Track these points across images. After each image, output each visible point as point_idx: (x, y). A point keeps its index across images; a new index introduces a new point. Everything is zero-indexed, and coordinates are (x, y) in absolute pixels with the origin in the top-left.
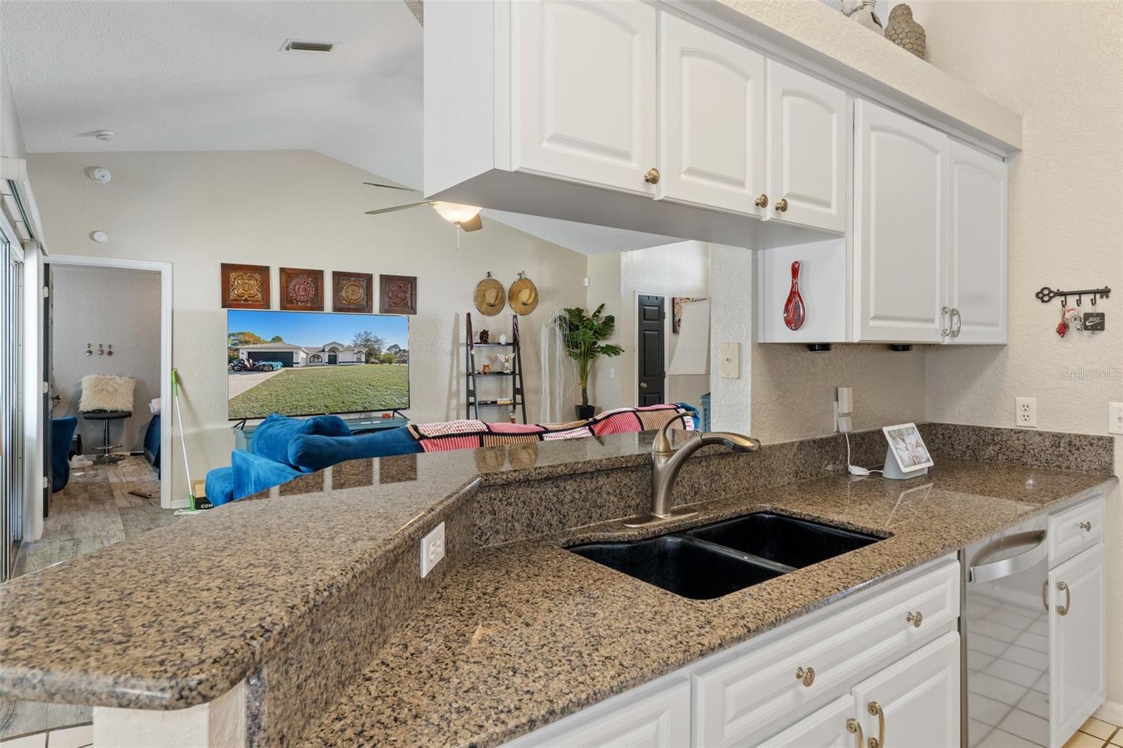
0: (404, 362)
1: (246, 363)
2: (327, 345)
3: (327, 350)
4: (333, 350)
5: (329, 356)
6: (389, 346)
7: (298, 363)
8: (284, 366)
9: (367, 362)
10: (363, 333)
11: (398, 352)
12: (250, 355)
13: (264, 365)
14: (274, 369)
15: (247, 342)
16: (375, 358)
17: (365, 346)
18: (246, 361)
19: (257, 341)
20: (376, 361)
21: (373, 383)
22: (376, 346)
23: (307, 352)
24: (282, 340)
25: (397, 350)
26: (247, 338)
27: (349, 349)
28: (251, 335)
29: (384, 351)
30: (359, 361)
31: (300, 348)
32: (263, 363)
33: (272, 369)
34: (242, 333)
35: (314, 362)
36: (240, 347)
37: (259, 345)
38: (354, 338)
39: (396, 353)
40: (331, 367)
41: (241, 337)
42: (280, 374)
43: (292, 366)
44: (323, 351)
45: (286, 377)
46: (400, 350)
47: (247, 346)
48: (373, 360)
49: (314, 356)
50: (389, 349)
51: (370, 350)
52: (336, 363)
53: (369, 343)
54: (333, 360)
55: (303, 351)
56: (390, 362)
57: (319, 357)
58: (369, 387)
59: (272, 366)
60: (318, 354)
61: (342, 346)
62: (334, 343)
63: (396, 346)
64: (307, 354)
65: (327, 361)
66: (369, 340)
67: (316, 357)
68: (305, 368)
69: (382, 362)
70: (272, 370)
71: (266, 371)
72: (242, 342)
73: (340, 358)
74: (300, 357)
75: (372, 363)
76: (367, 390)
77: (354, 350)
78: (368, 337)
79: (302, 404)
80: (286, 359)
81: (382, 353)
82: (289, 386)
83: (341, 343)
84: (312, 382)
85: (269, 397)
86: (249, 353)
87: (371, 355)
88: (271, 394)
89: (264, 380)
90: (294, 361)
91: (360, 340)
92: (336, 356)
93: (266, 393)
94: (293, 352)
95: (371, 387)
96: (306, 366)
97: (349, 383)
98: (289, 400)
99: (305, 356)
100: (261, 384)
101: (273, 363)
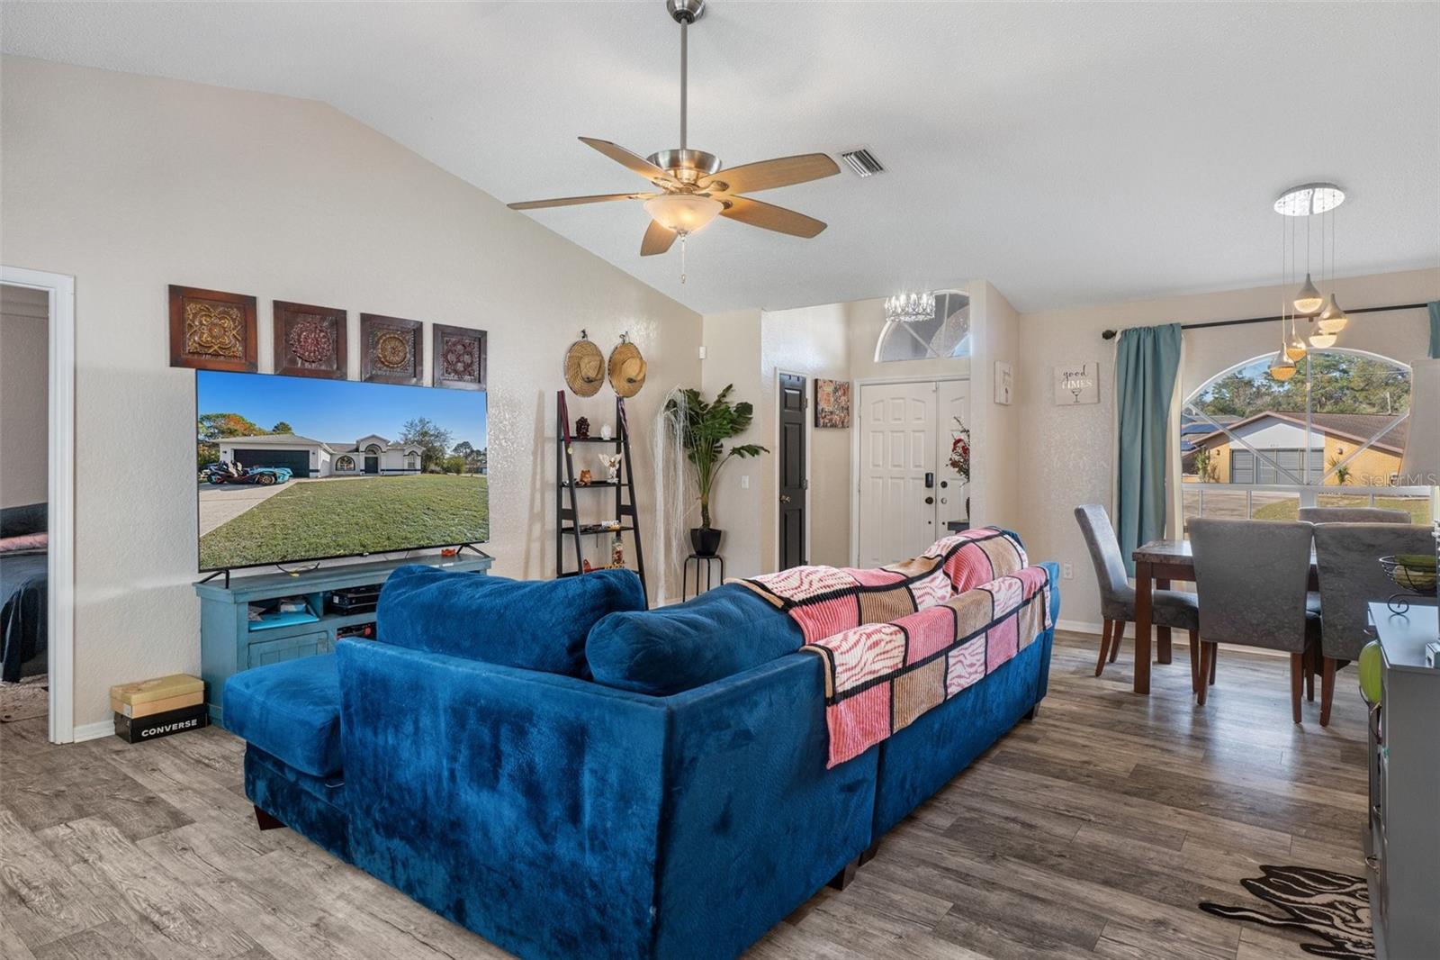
0: (479, 471)
1: (232, 470)
2: (362, 440)
3: (362, 448)
4: (372, 449)
5: (366, 458)
6: (456, 445)
7: (317, 471)
8: (295, 476)
9: (424, 470)
10: (417, 421)
11: (469, 455)
12: (239, 455)
13: (261, 474)
14: (280, 480)
15: (232, 433)
16: (436, 464)
17: (420, 443)
18: (230, 465)
19: (249, 430)
20: (438, 469)
21: (434, 506)
22: (437, 444)
23: (331, 451)
24: (290, 429)
25: (468, 451)
26: (232, 425)
27: (396, 447)
28: (240, 420)
29: (449, 453)
30: (412, 469)
31: (319, 445)
32: (260, 470)
33: (274, 480)
34: (223, 416)
35: (342, 469)
36: (220, 440)
37: (252, 438)
38: (404, 430)
39: (467, 456)
40: (369, 477)
41: (221, 423)
42: (288, 490)
43: (308, 476)
44: (357, 450)
45: (298, 495)
46: (472, 451)
47: (232, 439)
48: (433, 467)
49: (342, 459)
50: (455, 450)
51: (428, 450)
52: (377, 472)
53: (427, 439)
54: (372, 467)
55: (325, 450)
56: (458, 472)
57: (350, 461)
58: (427, 511)
59: (274, 475)
60: (349, 455)
61: (386, 442)
62: (373, 436)
63: (466, 445)
64: (331, 454)
65: (363, 468)
66: (426, 433)
67: (346, 460)
68: (328, 479)
69: (446, 470)
70: (275, 484)
71: (266, 485)
72: (223, 432)
73: (384, 463)
74: (321, 460)
75: (432, 472)
76: (425, 518)
77: (404, 450)
78: (426, 429)
79: (323, 541)
80: (298, 463)
81: (447, 456)
82: (303, 510)
83: (385, 438)
84: (340, 503)
85: (271, 530)
86: (236, 452)
87: (431, 460)
88: (274, 525)
89: (261, 501)
90: (311, 468)
91: (412, 432)
92: (377, 458)
93: (265, 523)
94: (308, 452)
95: (431, 512)
96: (330, 476)
97: (397, 506)
98: (304, 535)
99: (327, 458)
100: (257, 507)
101: (276, 470)
